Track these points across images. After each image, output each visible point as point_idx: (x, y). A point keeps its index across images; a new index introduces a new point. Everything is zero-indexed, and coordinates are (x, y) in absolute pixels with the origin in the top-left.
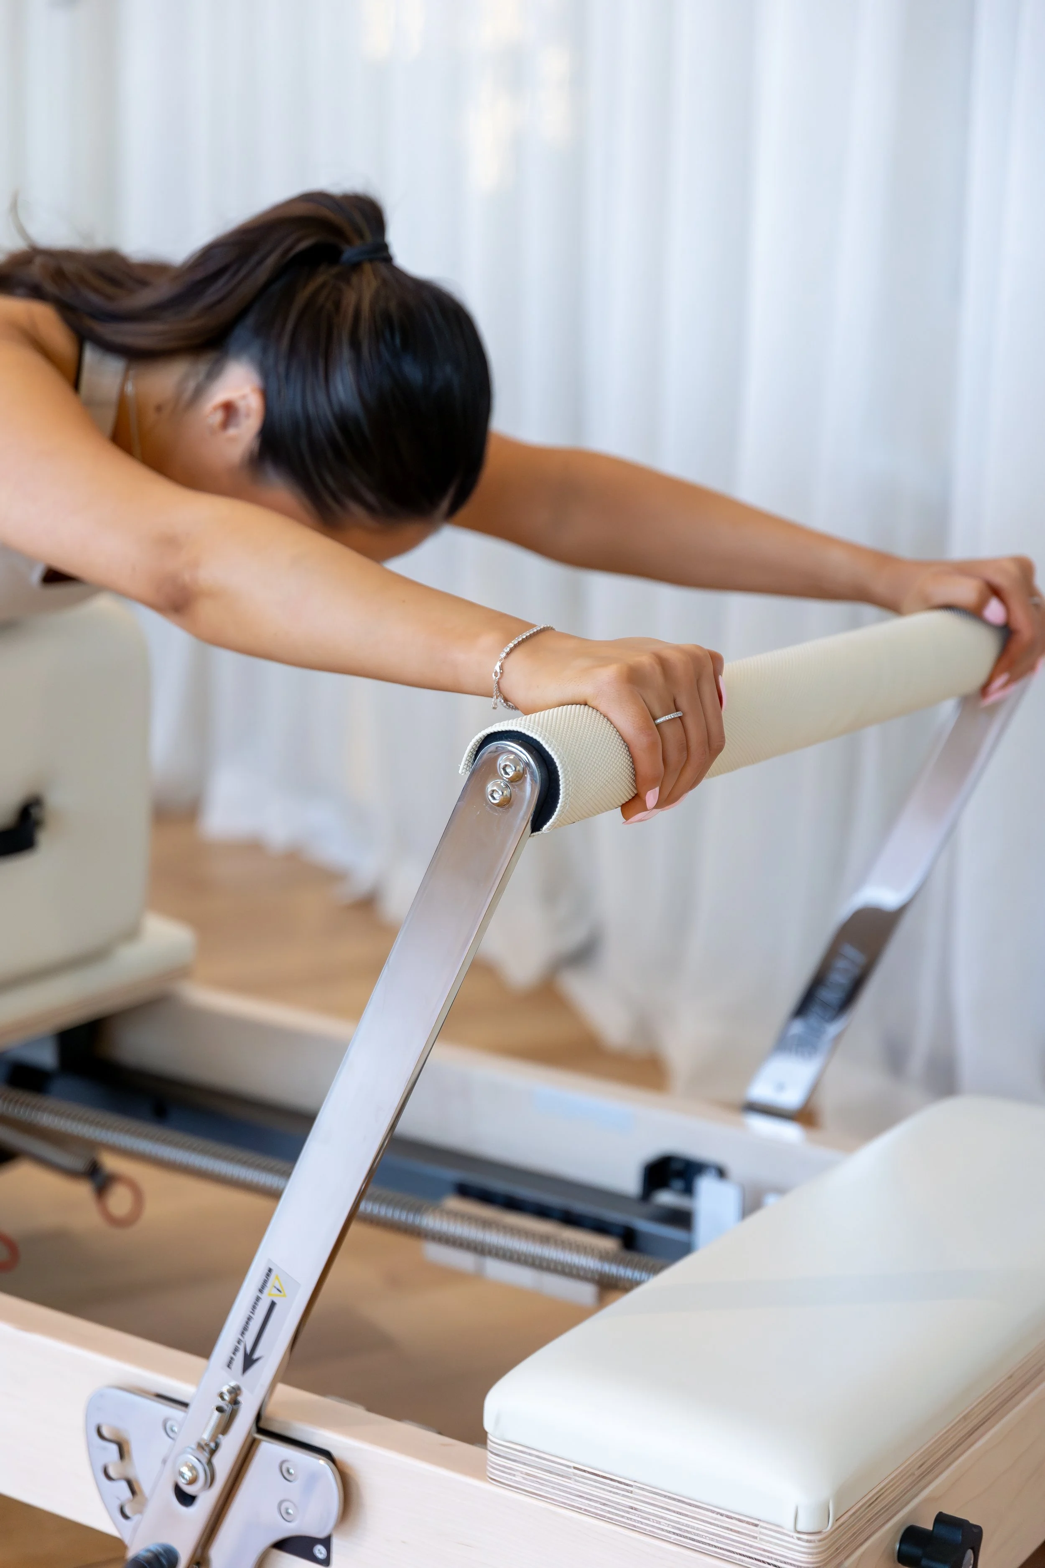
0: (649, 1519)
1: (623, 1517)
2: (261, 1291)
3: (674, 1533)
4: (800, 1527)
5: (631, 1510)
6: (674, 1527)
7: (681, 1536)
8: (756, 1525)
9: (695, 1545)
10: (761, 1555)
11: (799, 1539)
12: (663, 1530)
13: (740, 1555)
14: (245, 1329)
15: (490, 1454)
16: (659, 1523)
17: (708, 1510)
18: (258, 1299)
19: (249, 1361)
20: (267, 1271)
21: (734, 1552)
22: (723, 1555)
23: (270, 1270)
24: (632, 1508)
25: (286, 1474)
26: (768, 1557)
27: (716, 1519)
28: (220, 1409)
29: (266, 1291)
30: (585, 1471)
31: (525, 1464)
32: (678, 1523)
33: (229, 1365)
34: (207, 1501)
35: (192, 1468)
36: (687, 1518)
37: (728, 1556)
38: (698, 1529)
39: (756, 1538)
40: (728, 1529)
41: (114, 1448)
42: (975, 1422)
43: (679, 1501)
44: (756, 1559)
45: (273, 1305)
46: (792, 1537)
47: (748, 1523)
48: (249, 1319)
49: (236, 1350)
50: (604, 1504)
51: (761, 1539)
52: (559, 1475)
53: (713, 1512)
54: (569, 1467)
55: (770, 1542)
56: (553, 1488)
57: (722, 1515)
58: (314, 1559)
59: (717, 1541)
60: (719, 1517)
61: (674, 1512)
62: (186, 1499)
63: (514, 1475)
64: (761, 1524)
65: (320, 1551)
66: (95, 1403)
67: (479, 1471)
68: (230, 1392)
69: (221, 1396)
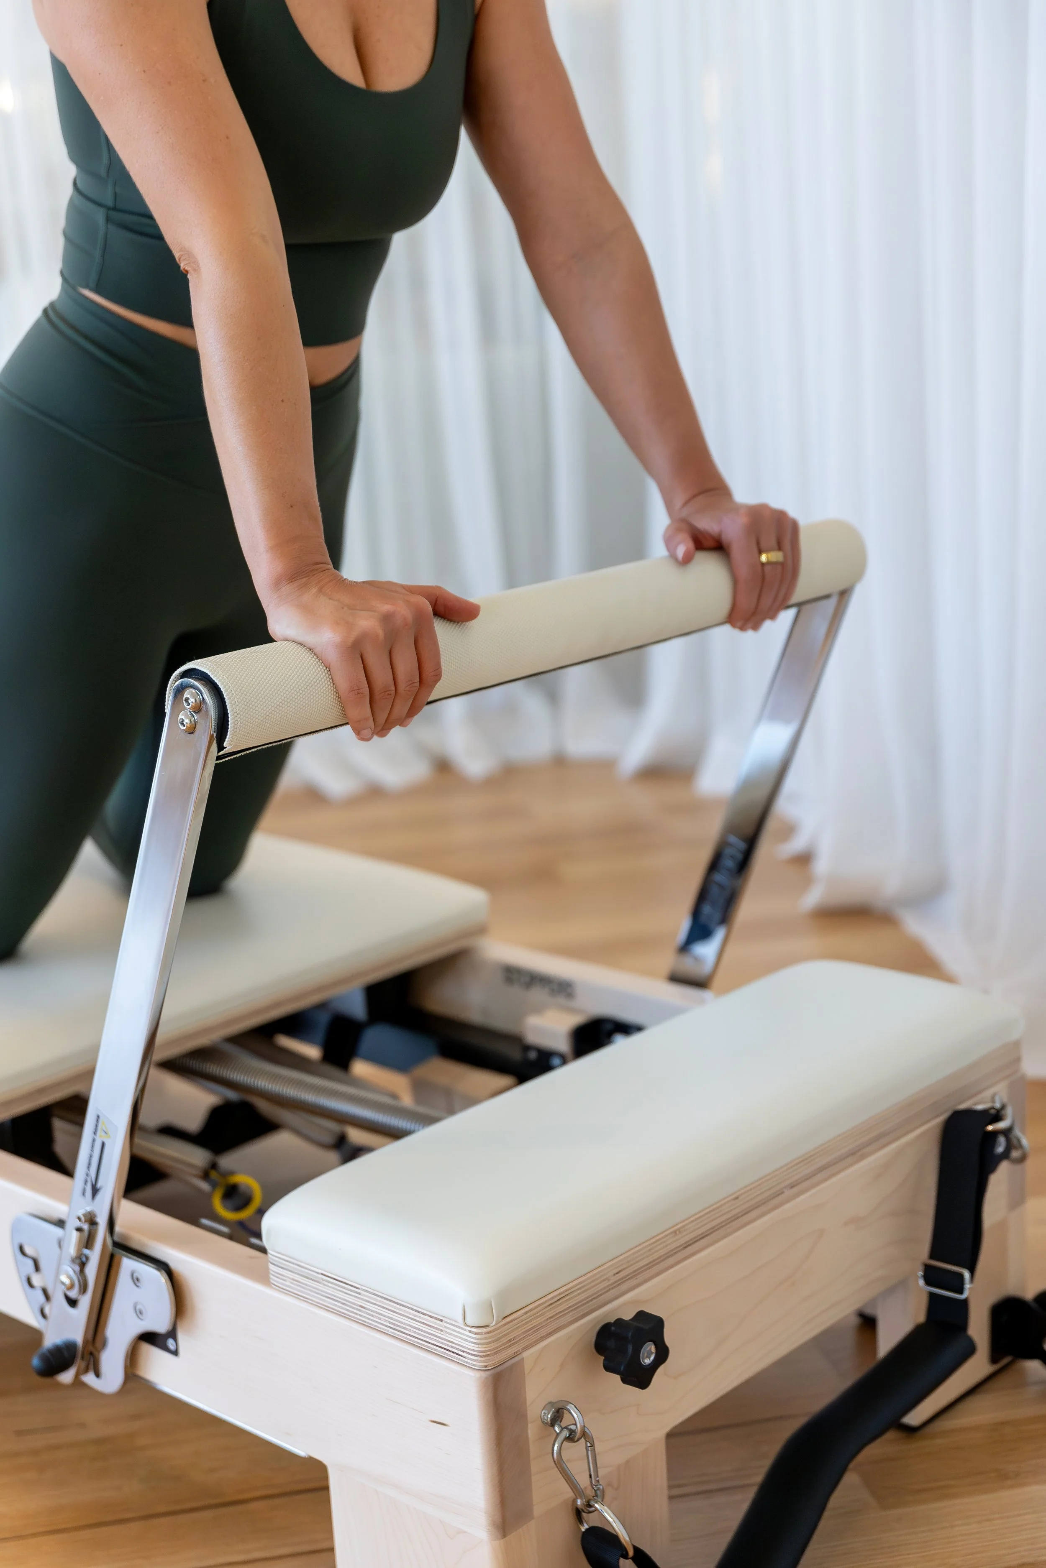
0: (372, 1316)
1: (356, 1314)
2: (95, 1133)
3: (391, 1328)
4: (469, 1321)
5: (361, 1308)
6: (390, 1322)
7: (395, 1329)
8: (441, 1321)
9: (406, 1338)
10: (448, 1345)
11: (470, 1332)
12: (383, 1324)
13: (434, 1345)
14: (89, 1164)
15: (270, 1264)
16: (380, 1319)
17: (409, 1308)
18: (94, 1140)
19: (95, 1191)
20: (97, 1117)
21: (429, 1343)
22: (423, 1345)
23: (98, 1117)
24: (361, 1307)
25: (136, 1280)
26: (452, 1347)
27: (415, 1316)
28: (79, 1230)
29: (98, 1133)
30: (328, 1277)
31: (291, 1271)
32: (391, 1318)
33: (84, 1193)
34: (85, 1302)
35: (69, 1277)
36: (395, 1314)
37: (426, 1346)
38: (405, 1324)
39: (442, 1331)
40: (424, 1323)
41: (30, 1263)
42: (687, 1238)
43: (391, 1301)
44: (445, 1349)
45: (103, 1145)
46: (465, 1330)
47: (436, 1318)
48: (91, 1156)
49: (86, 1181)
50: (344, 1304)
51: (446, 1332)
52: (312, 1280)
53: (412, 1309)
54: (318, 1273)
55: (451, 1334)
56: (310, 1290)
57: (419, 1312)
58: (166, 1349)
59: (418, 1334)
60: (417, 1313)
61: (388, 1309)
62: (73, 1303)
63: (285, 1280)
64: (444, 1319)
65: (171, 1343)
66: (16, 1227)
67: (263, 1277)
68: (84, 1215)
69: (79, 1219)
